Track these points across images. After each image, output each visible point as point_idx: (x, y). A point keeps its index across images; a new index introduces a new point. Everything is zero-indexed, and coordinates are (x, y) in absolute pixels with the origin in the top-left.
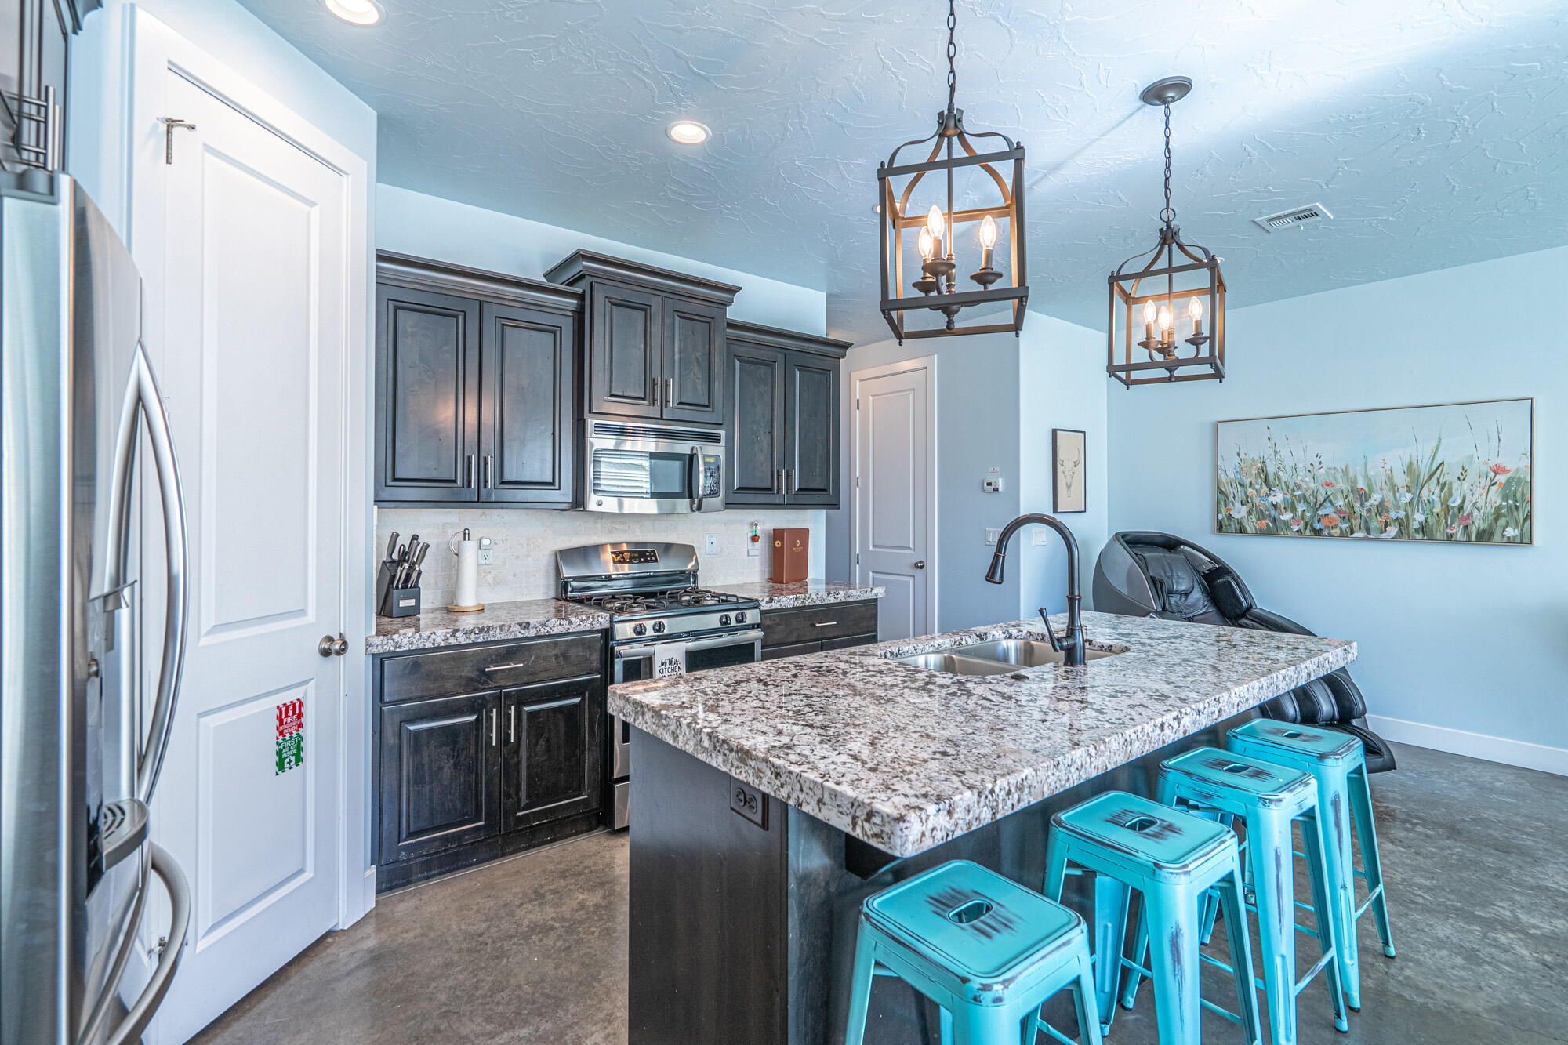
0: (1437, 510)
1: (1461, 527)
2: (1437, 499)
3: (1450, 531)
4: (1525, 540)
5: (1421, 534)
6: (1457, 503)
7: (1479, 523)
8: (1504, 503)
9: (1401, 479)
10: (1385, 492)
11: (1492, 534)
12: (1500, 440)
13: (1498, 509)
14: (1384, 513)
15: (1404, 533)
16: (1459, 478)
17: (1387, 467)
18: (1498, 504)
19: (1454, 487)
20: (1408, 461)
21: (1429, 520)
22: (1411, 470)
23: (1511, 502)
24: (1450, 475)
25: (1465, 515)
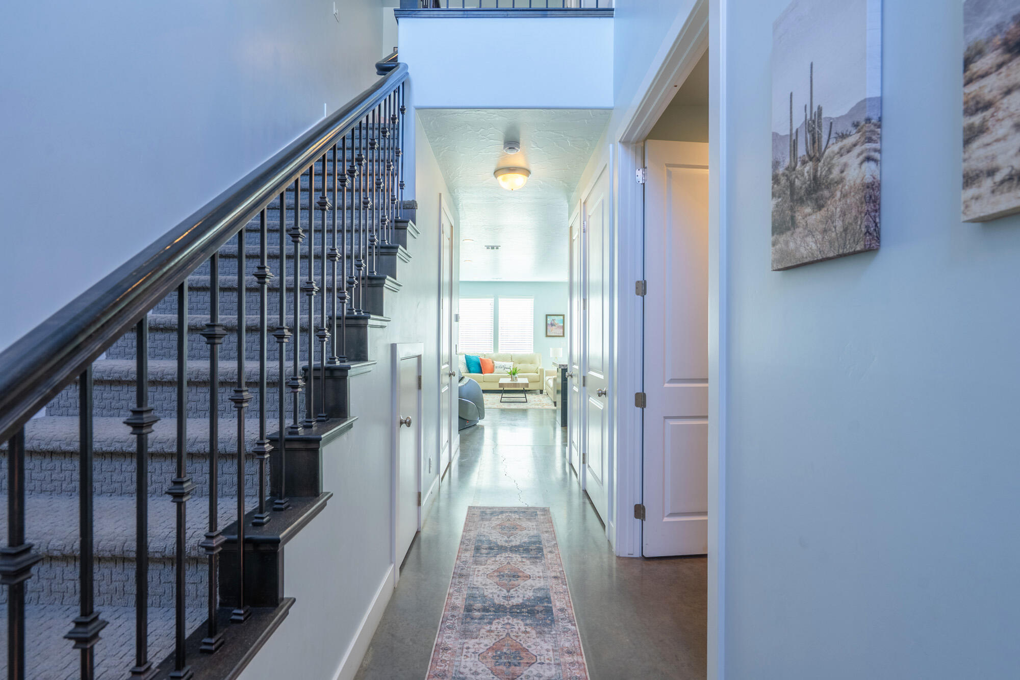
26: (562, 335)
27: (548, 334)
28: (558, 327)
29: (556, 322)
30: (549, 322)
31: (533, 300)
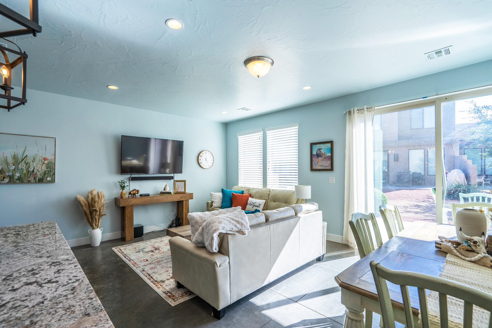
0: (25, 172)
1: (33, 178)
2: (24, 168)
3: (29, 179)
4: (53, 181)
5: (18, 181)
6: (32, 170)
7: (39, 176)
8: (47, 170)
9: (10, 160)
10: (3, 165)
11: (43, 180)
12: (46, 150)
13: (45, 171)
14: (3, 173)
15: (12, 181)
16: (32, 161)
17: (5, 156)
18: (45, 170)
19: (31, 164)
20: (13, 154)
21: (22, 176)
22: (15, 157)
23: (49, 169)
24: (29, 160)
25: (34, 174)
26: (330, 168)
27: (315, 167)
28: (325, 158)
29: (323, 151)
30: (314, 153)
31: (297, 127)
